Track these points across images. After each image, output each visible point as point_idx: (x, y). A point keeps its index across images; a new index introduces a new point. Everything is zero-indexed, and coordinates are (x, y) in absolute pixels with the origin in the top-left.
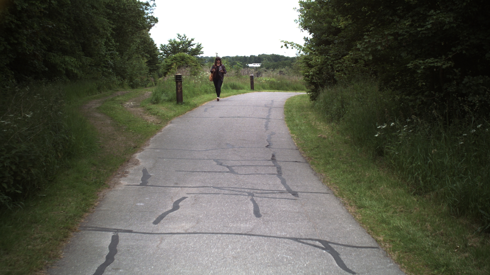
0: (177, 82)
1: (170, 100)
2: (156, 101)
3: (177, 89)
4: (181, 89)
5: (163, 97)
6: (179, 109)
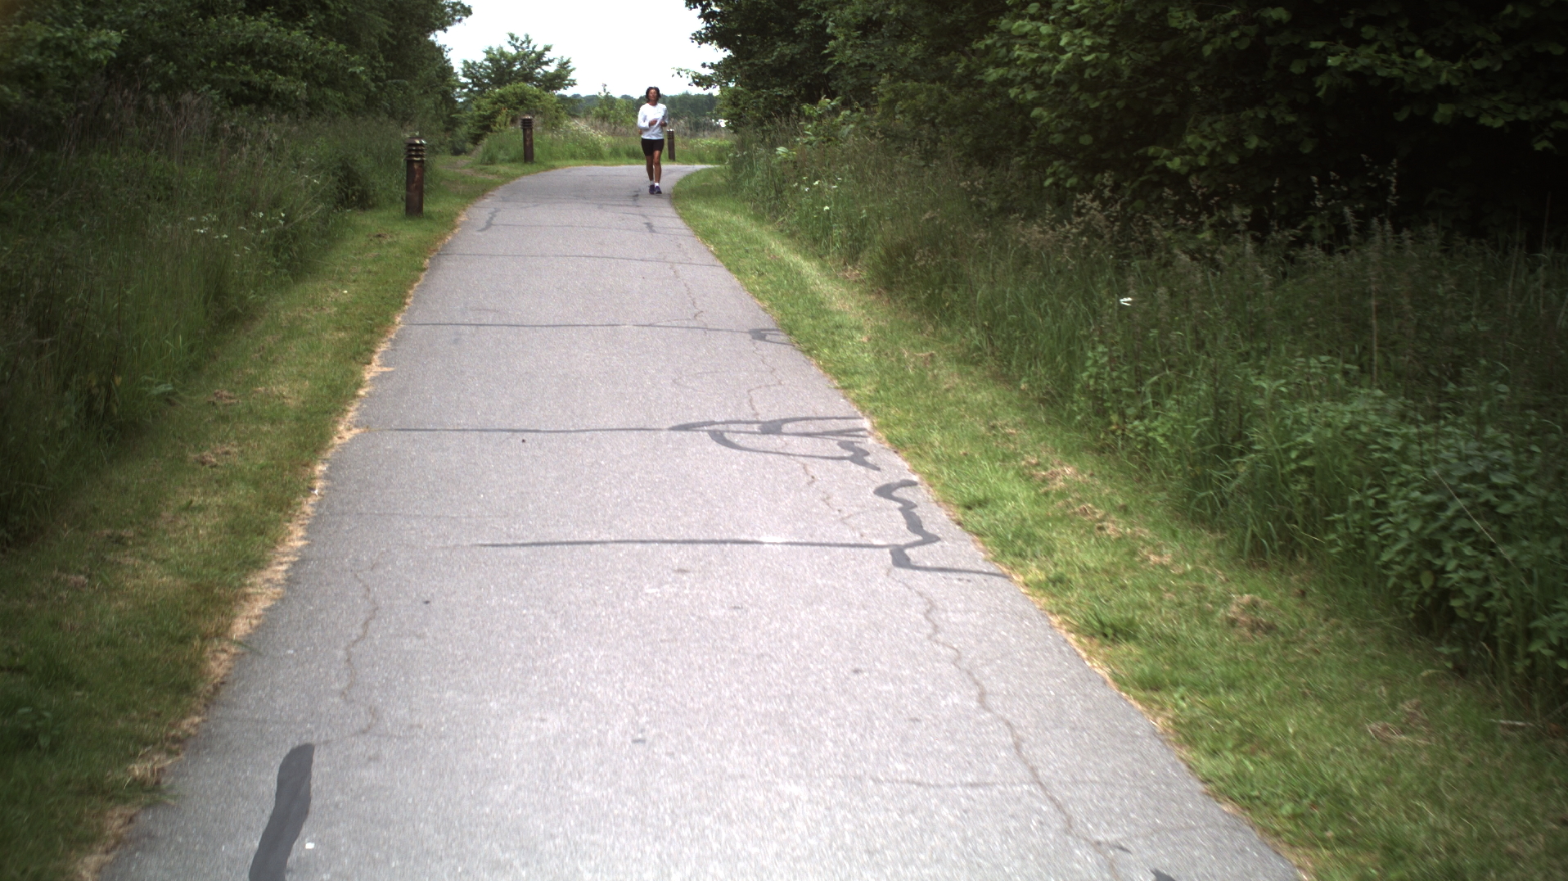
0: (524, 130)
1: (513, 161)
2: (492, 160)
3: (525, 140)
4: (531, 140)
5: (501, 155)
6: (528, 167)
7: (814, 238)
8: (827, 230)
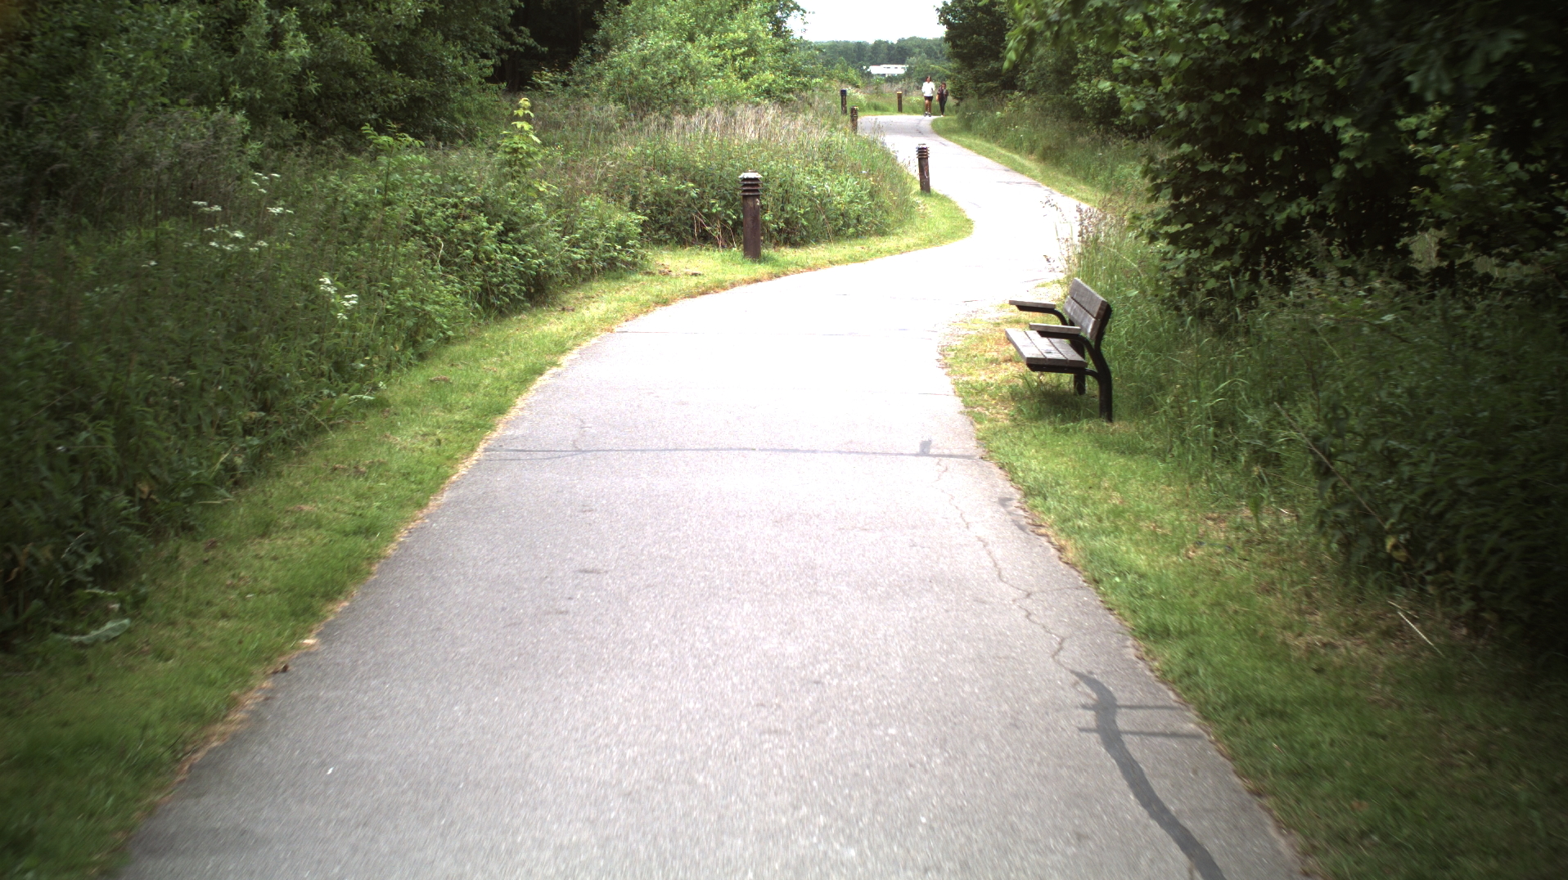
7: (1016, 146)
8: (1021, 144)
